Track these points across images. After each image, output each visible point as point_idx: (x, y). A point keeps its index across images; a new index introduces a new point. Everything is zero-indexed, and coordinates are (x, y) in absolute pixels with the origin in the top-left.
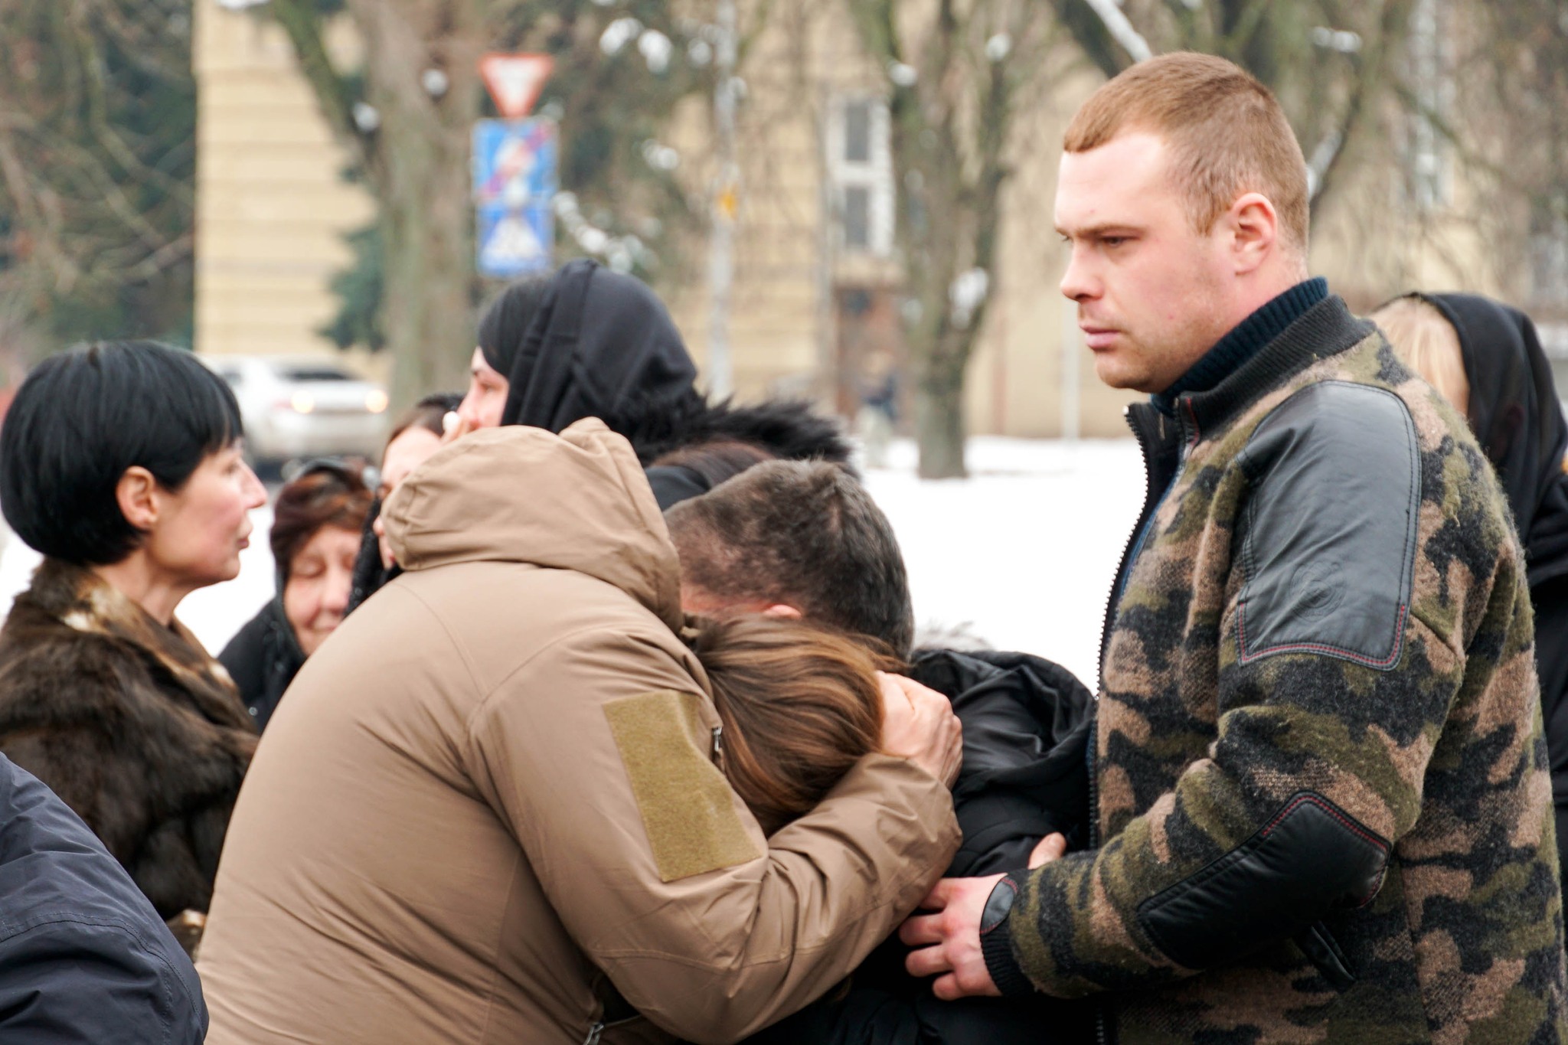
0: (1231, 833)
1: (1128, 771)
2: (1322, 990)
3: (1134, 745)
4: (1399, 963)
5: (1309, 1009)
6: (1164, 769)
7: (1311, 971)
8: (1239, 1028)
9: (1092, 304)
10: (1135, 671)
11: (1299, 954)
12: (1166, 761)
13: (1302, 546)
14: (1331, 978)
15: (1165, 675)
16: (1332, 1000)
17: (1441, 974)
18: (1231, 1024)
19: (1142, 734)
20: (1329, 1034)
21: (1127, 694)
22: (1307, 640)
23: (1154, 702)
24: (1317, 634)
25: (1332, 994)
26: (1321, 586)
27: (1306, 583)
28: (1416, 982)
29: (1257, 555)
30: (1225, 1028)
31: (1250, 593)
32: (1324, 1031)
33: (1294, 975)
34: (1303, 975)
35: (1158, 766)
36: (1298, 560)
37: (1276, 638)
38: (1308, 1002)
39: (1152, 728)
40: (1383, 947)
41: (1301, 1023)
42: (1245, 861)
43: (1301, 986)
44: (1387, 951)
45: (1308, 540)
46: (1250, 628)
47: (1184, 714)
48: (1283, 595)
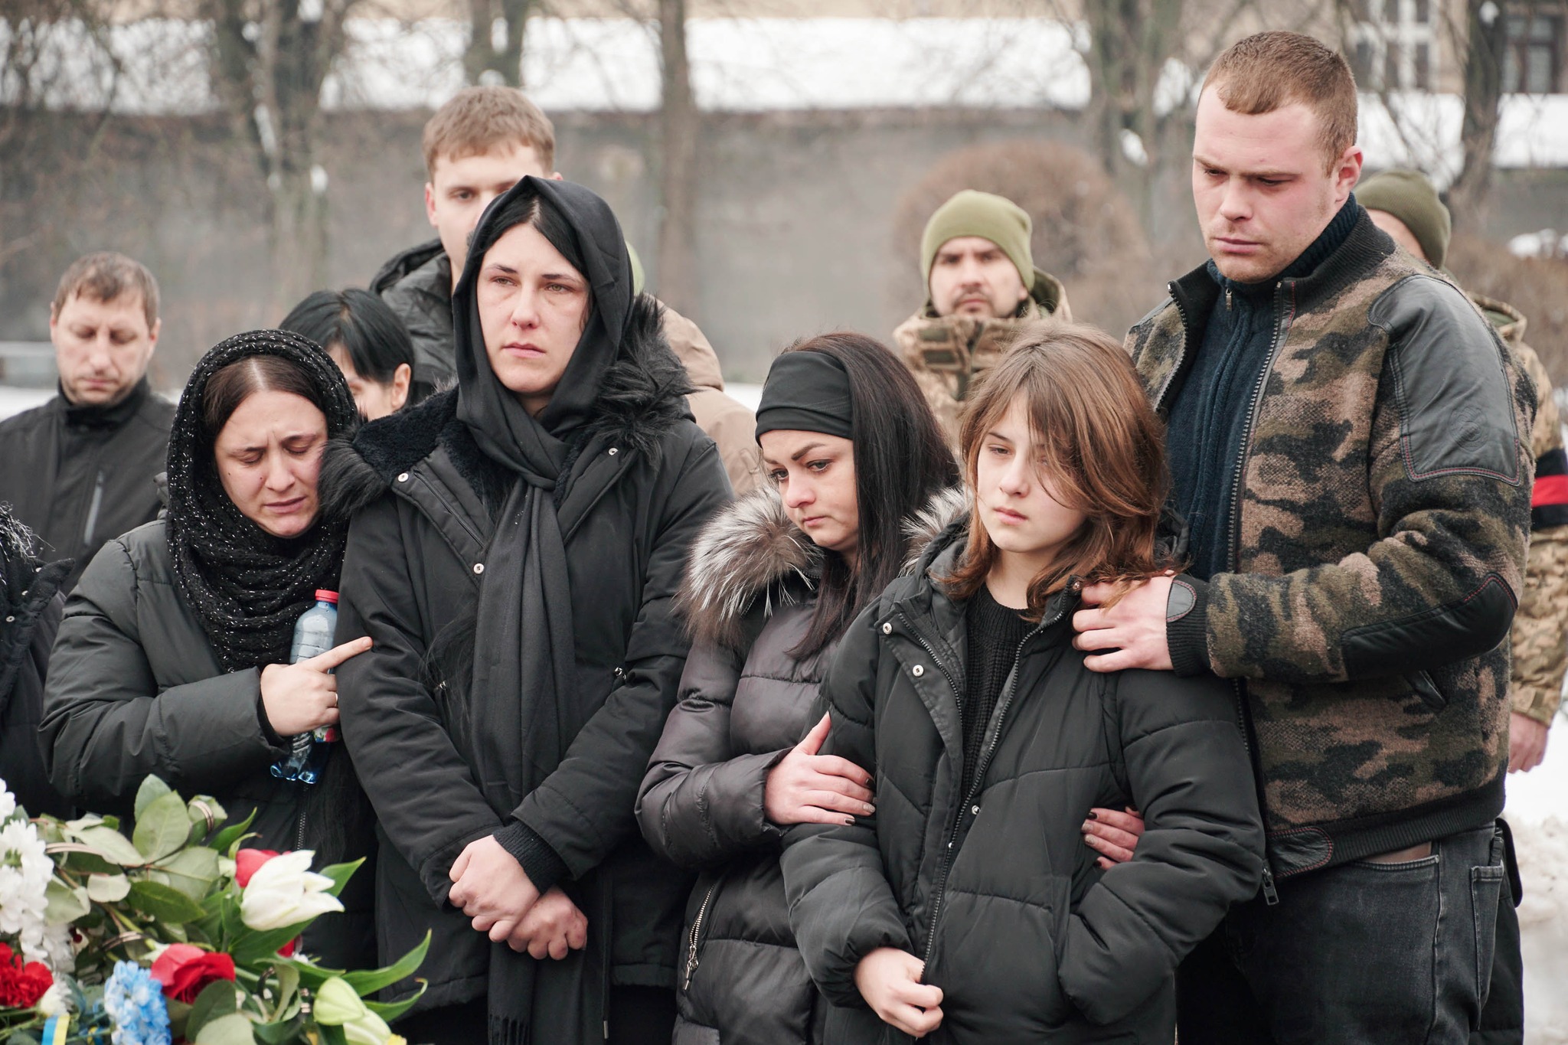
0: (1438, 595)
1: (1279, 557)
2: (1425, 712)
3: (1288, 537)
4: (1471, 690)
5: (1415, 726)
6: (1312, 554)
7: (1417, 699)
8: (1363, 744)
9: (1244, 224)
10: (1289, 484)
11: (1409, 688)
12: (1315, 548)
13: (1450, 395)
14: (1430, 703)
15: (1318, 485)
16: (1432, 719)
17: (1489, 699)
18: (1357, 740)
19: (1295, 530)
20: (1431, 743)
21: (1281, 500)
22: (1473, 464)
23: (1309, 506)
24: (1477, 460)
25: (1432, 715)
26: (1473, 425)
27: (1461, 424)
28: (1478, 705)
29: (1409, 401)
30: (1352, 743)
31: (1412, 428)
32: (1426, 742)
33: (1405, 702)
34: (1412, 702)
35: (1308, 552)
36: (1451, 405)
37: (1447, 462)
38: (1415, 721)
39: (1305, 525)
40: (1462, 679)
41: (1409, 737)
42: (1443, 616)
43: (1408, 710)
44: (1464, 683)
45: (1453, 391)
46: (1415, 454)
47: (1340, 514)
48: (1443, 431)
